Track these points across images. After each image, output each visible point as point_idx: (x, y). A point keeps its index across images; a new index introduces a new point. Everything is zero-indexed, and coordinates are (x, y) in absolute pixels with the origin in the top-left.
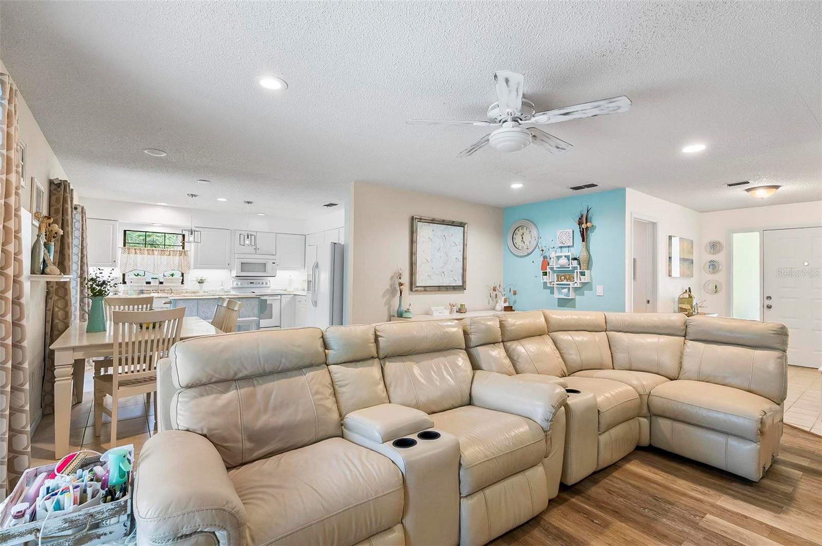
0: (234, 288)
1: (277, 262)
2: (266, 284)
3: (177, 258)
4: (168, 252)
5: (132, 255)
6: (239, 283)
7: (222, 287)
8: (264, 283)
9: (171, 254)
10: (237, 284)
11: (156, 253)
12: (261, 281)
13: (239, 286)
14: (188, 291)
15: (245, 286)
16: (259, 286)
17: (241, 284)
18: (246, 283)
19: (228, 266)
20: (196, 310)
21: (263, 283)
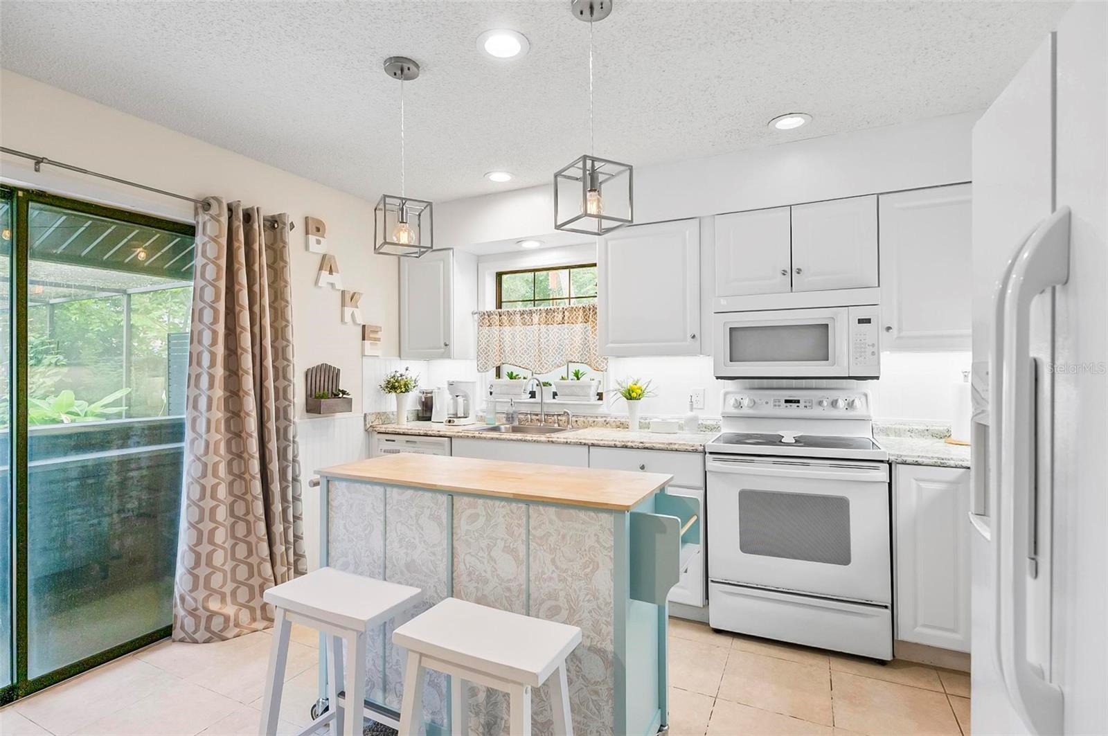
0: (727, 417)
1: (880, 316)
2: (851, 405)
3: (579, 327)
4: (561, 314)
5: (495, 329)
6: (746, 402)
7: (690, 414)
8: (841, 404)
9: (566, 318)
10: (739, 405)
11: (536, 318)
12: (833, 395)
13: (746, 411)
14: (608, 420)
15: (768, 410)
16: (816, 412)
17: (754, 404)
18: (769, 404)
19: (695, 343)
20: (381, 527)
21: (834, 404)
